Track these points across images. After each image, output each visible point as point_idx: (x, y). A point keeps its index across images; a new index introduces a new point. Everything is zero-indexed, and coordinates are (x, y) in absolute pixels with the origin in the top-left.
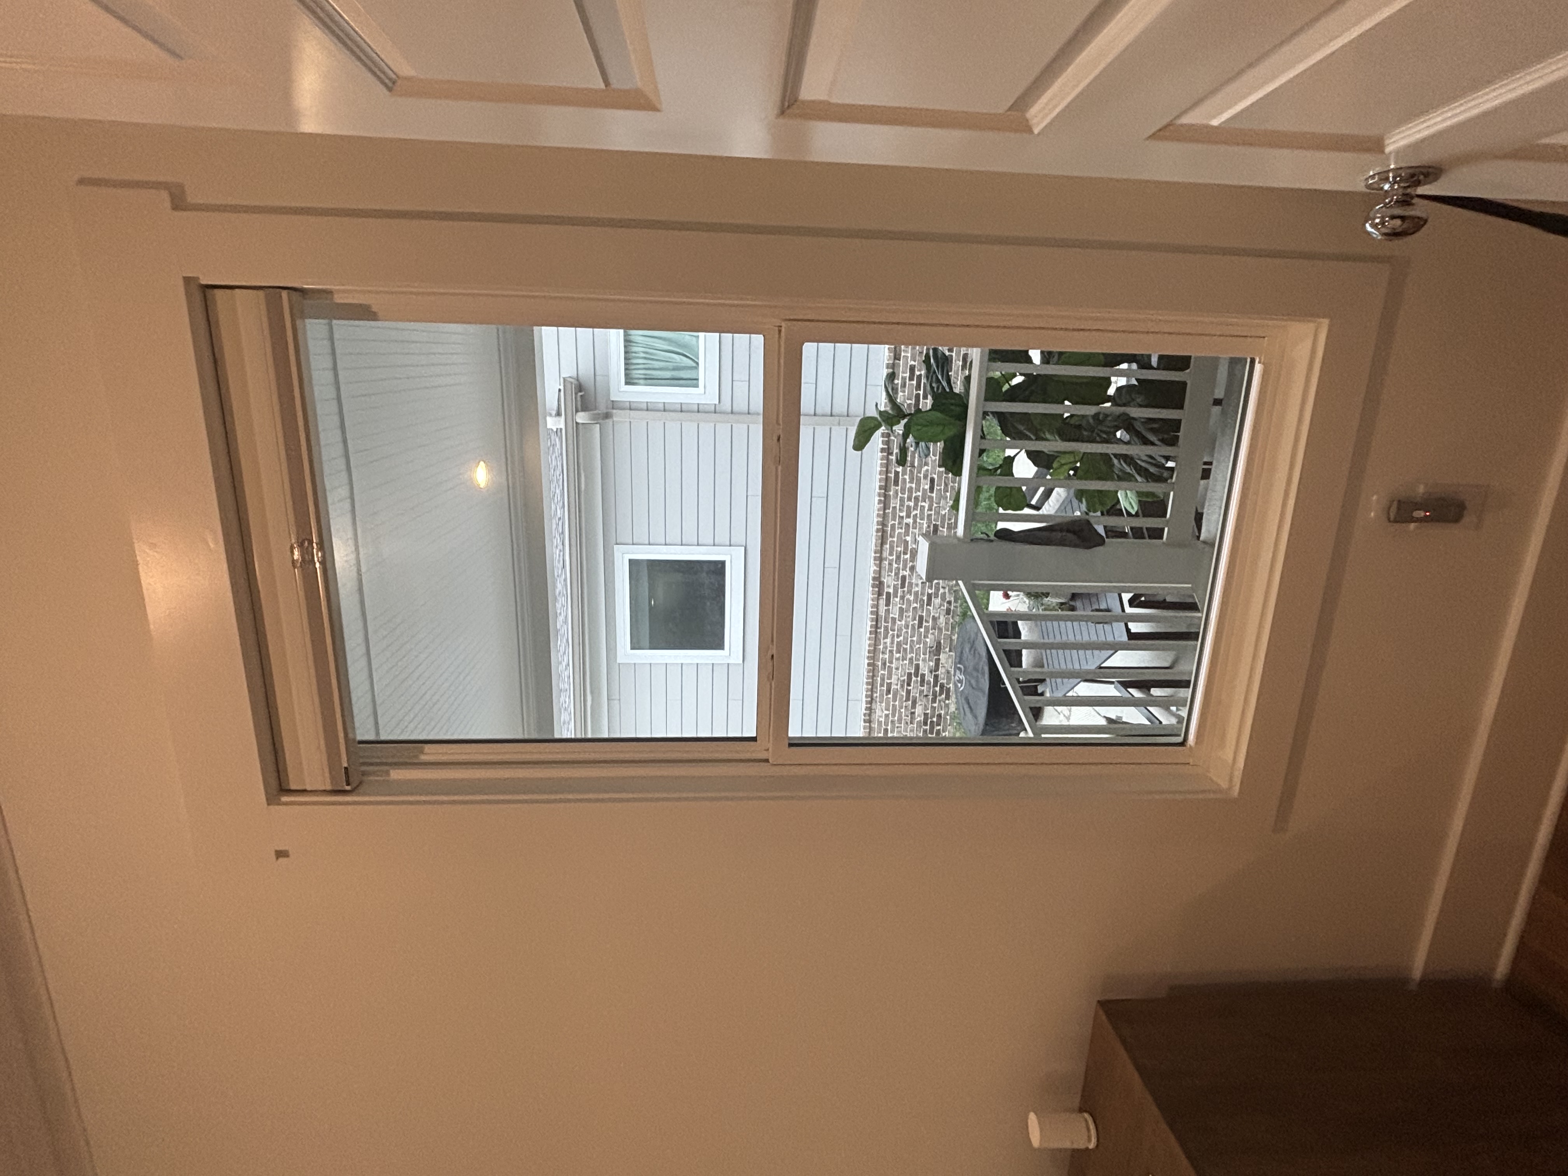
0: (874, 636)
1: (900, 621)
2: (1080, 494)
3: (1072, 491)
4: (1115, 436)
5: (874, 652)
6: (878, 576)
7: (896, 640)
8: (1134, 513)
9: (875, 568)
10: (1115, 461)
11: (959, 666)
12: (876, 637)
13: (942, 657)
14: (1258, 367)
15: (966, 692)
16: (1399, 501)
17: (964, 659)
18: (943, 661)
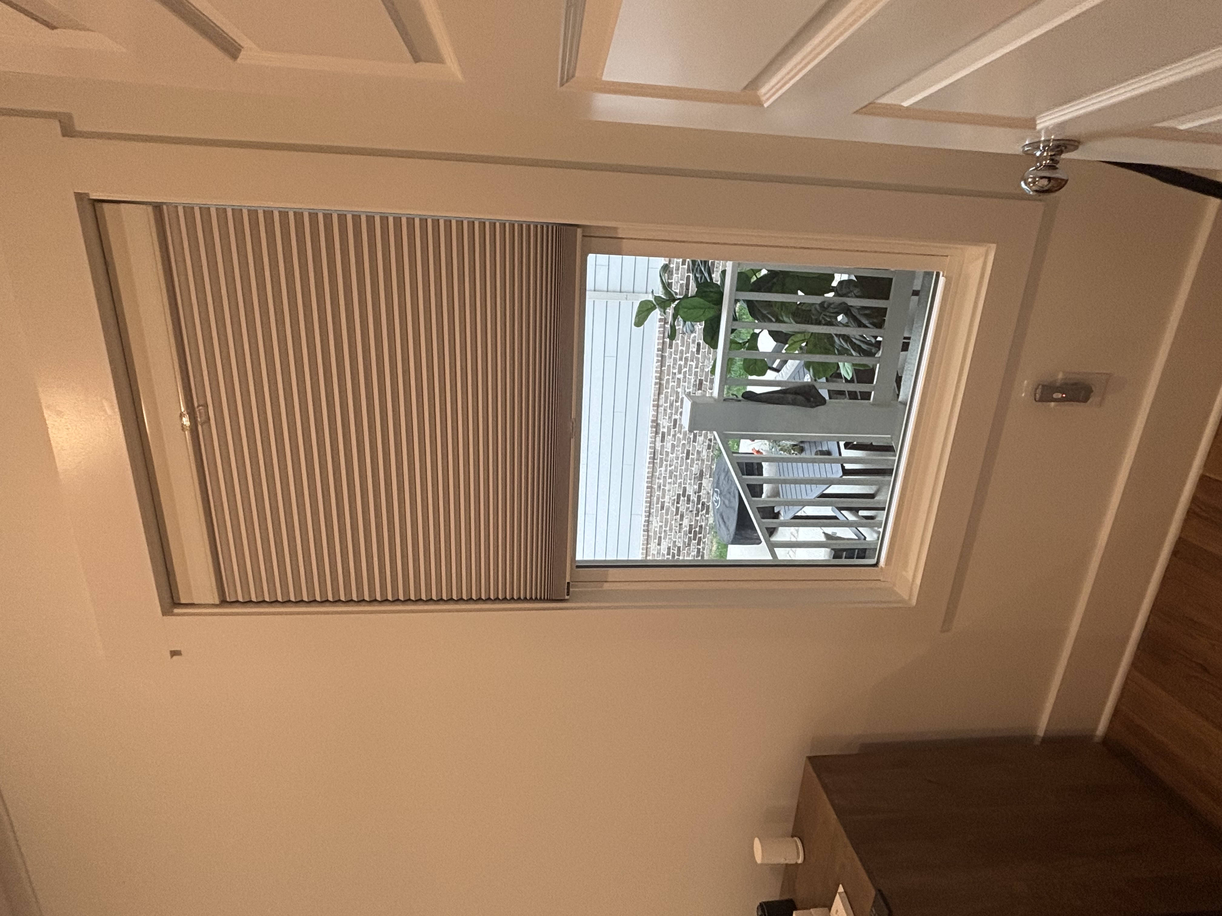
0: (652, 465)
1: (672, 454)
2: (808, 365)
3: (803, 362)
4: (837, 319)
5: (652, 477)
6: (655, 419)
7: (669, 468)
8: (849, 379)
9: (654, 413)
10: (836, 339)
11: (716, 489)
12: (653, 467)
13: (704, 482)
14: (942, 280)
15: (721, 510)
16: (1043, 386)
17: (721, 484)
18: (704, 484)
